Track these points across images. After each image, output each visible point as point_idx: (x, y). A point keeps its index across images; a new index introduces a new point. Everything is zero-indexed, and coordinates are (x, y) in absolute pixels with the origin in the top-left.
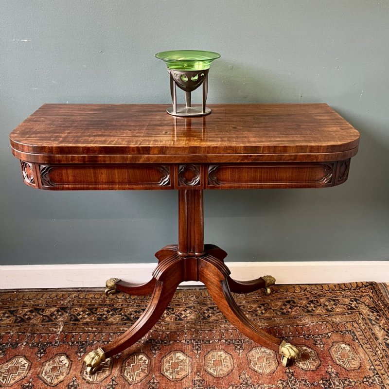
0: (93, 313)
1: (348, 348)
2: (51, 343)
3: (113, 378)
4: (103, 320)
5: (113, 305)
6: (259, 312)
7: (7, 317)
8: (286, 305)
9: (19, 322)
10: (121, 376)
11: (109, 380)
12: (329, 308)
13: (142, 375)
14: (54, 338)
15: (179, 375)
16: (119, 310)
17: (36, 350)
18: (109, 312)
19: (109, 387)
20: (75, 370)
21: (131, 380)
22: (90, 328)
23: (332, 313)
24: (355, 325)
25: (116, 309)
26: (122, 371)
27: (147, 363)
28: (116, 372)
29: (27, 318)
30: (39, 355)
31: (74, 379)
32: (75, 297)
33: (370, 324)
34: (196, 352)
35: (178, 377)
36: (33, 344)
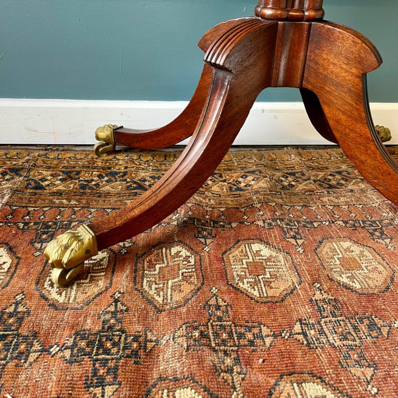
0: (71, 178)
3: (117, 295)
4: (92, 189)
5: (109, 168)
10: (136, 289)
11: (107, 299)
13: (187, 289)
15: (271, 288)
16: (121, 174)
18: (103, 177)
19: (108, 317)
20: (23, 277)
21: (160, 300)
22: (64, 201)
25: (114, 174)
26: (136, 279)
27: (193, 263)
28: (122, 280)
31: (19, 298)
32: (38, 156)
34: (293, 241)
35: (271, 293)
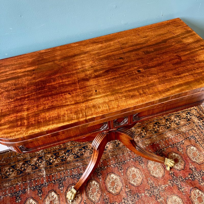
0: (58, 157)
1: (195, 149)
2: (43, 184)
3: (85, 201)
4: (65, 161)
5: (66, 148)
6: (143, 134)
7: (12, 171)
8: (155, 126)
9: (20, 174)
10: (88, 198)
11: (83, 203)
12: (177, 122)
13: (99, 195)
14: (43, 180)
15: (117, 190)
16: (71, 151)
17: (37, 192)
18: (66, 154)
20: (62, 201)
21: (94, 200)
22: (60, 168)
23: (180, 125)
24: (194, 131)
25: (68, 151)
26: (87, 195)
27: (98, 187)
28: (84, 195)
29: (23, 170)
30: (39, 195)
33: (201, 129)
34: (120, 171)
36: (33, 187)
